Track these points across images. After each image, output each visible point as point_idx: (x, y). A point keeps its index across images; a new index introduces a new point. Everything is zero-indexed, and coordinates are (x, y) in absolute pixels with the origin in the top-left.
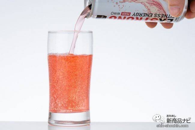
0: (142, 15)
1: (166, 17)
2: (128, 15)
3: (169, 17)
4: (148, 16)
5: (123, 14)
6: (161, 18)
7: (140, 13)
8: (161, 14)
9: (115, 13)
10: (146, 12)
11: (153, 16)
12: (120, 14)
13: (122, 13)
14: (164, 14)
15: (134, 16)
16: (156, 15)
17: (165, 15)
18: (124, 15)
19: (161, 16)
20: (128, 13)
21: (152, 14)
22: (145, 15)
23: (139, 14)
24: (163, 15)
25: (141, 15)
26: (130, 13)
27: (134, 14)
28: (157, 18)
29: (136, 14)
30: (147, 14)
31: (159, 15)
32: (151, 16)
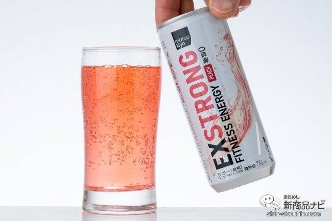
0: (220, 101)
1: (233, 148)
2: (208, 78)
3: (234, 153)
4: (222, 115)
5: (208, 68)
6: (227, 139)
7: (222, 97)
8: (235, 134)
9: (203, 54)
10: (228, 107)
11: (226, 123)
12: (207, 64)
13: (210, 65)
14: (238, 140)
15: (210, 89)
16: (230, 126)
17: (237, 143)
18: (206, 71)
19: (230, 137)
21: (229, 119)
22: (222, 107)
23: (219, 97)
24: (236, 139)
25: (218, 100)
26: (215, 79)
27: (215, 88)
28: (224, 132)
29: (217, 91)
30: (225, 110)
31: (232, 132)
32: (224, 119)
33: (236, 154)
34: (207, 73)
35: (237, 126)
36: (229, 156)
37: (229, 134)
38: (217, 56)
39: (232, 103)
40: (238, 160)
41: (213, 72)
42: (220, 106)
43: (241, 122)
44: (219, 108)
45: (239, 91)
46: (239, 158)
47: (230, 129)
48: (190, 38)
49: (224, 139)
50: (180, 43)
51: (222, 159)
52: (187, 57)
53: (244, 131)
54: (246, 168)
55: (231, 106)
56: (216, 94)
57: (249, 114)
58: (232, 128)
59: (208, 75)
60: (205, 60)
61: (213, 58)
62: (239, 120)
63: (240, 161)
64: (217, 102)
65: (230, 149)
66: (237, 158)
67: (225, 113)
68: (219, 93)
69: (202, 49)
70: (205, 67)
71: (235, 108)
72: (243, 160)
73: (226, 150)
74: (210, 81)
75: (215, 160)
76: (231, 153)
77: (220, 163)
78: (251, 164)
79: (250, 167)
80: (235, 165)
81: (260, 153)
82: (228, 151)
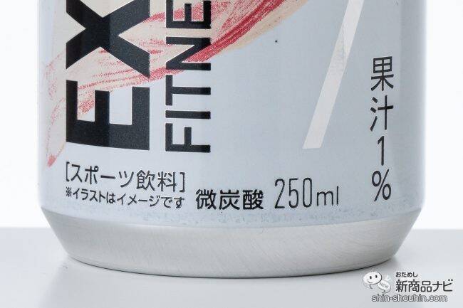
1: (175, 64)
3: (171, 91)
6: (157, 7)
14: (213, 33)
17: (205, 43)
24: (205, 25)
33: (182, 103)
36: (141, 98)
40: (178, 139)
46: (188, 131)
51: (102, 100)
54: (206, 198)
63: (188, 147)
65: (157, 62)
66: (179, 125)
72: (206, 149)
73: (137, 59)
75: (72, 88)
76: (157, 89)
77: (87, 114)
78: (239, 185)
79: (229, 198)
80: (155, 158)
81: (315, 140)
82: (145, 72)
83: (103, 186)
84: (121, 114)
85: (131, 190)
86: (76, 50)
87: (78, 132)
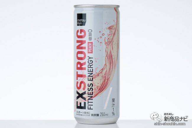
0: (90, 67)
1: (89, 99)
2: (88, 50)
3: (88, 102)
4: (89, 76)
5: (90, 44)
6: (87, 93)
8: (93, 91)
9: (90, 34)
10: (94, 73)
11: (90, 82)
12: (90, 41)
13: (92, 43)
15: (87, 58)
17: (92, 97)
18: (88, 45)
19: (89, 92)
20: (92, 51)
21: (92, 80)
22: (90, 71)
23: (91, 64)
24: (92, 94)
25: (89, 66)
26: (92, 53)
27: (90, 58)
28: (87, 87)
29: (90, 61)
30: (92, 74)
31: (91, 89)
32: (89, 79)
33: (89, 104)
34: (88, 47)
35: (96, 87)
36: (85, 103)
37: (89, 90)
38: (98, 38)
39: (98, 71)
40: (89, 108)
41: (92, 48)
42: (89, 70)
43: (99, 85)
44: (88, 71)
45: (105, 64)
46: (90, 107)
47: (91, 87)
48: (86, 21)
49: (85, 92)
50: (80, 22)
51: (80, 103)
52: (81, 33)
53: (99, 91)
54: (92, 115)
55: (96, 73)
56: (89, 62)
57: (107, 81)
58: (92, 86)
59: (88, 48)
60: (90, 39)
61: (95, 39)
62: (98, 83)
63: (90, 109)
64: (88, 67)
65: (87, 99)
66: (89, 106)
67: (91, 76)
68: (91, 62)
69: (91, 31)
70: (89, 43)
71: (98, 75)
72: (92, 109)
73: (84, 99)
74: (89, 53)
75: (77, 102)
76: (87, 102)
77: (79, 105)
78: (96, 113)
79: (95, 115)
80: (86, 110)
81: (105, 108)
82: (85, 100)
83: (81, 114)
84: (83, 105)
85: (84, 114)
86: (78, 98)
87: (78, 107)
